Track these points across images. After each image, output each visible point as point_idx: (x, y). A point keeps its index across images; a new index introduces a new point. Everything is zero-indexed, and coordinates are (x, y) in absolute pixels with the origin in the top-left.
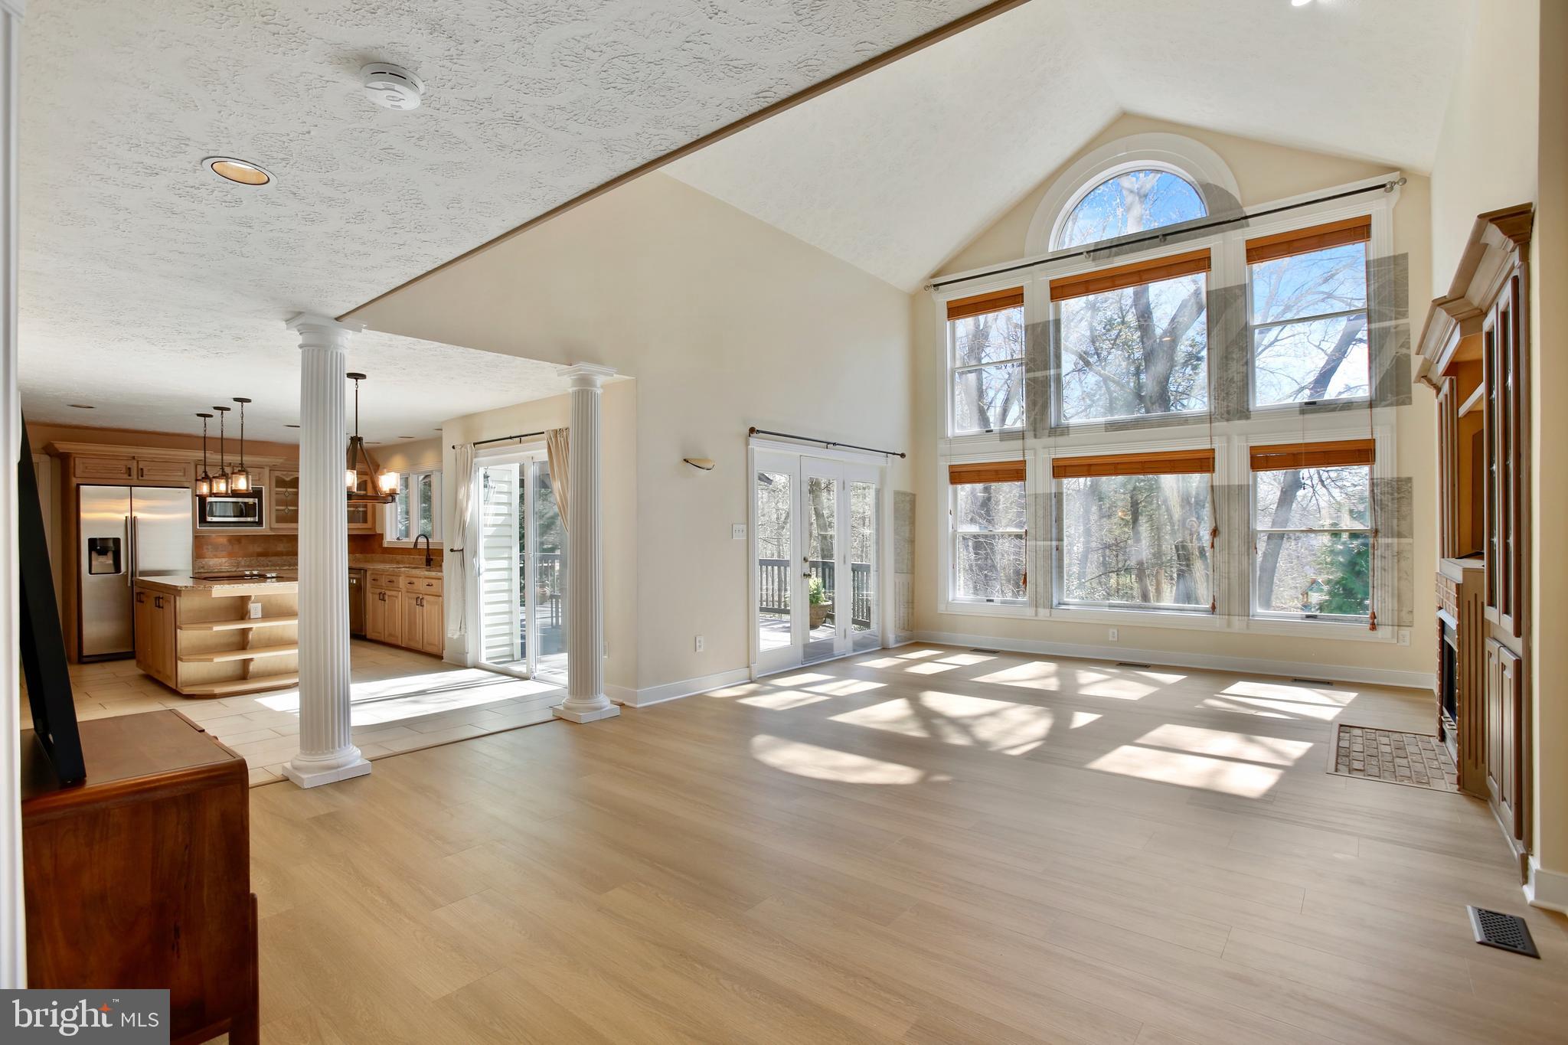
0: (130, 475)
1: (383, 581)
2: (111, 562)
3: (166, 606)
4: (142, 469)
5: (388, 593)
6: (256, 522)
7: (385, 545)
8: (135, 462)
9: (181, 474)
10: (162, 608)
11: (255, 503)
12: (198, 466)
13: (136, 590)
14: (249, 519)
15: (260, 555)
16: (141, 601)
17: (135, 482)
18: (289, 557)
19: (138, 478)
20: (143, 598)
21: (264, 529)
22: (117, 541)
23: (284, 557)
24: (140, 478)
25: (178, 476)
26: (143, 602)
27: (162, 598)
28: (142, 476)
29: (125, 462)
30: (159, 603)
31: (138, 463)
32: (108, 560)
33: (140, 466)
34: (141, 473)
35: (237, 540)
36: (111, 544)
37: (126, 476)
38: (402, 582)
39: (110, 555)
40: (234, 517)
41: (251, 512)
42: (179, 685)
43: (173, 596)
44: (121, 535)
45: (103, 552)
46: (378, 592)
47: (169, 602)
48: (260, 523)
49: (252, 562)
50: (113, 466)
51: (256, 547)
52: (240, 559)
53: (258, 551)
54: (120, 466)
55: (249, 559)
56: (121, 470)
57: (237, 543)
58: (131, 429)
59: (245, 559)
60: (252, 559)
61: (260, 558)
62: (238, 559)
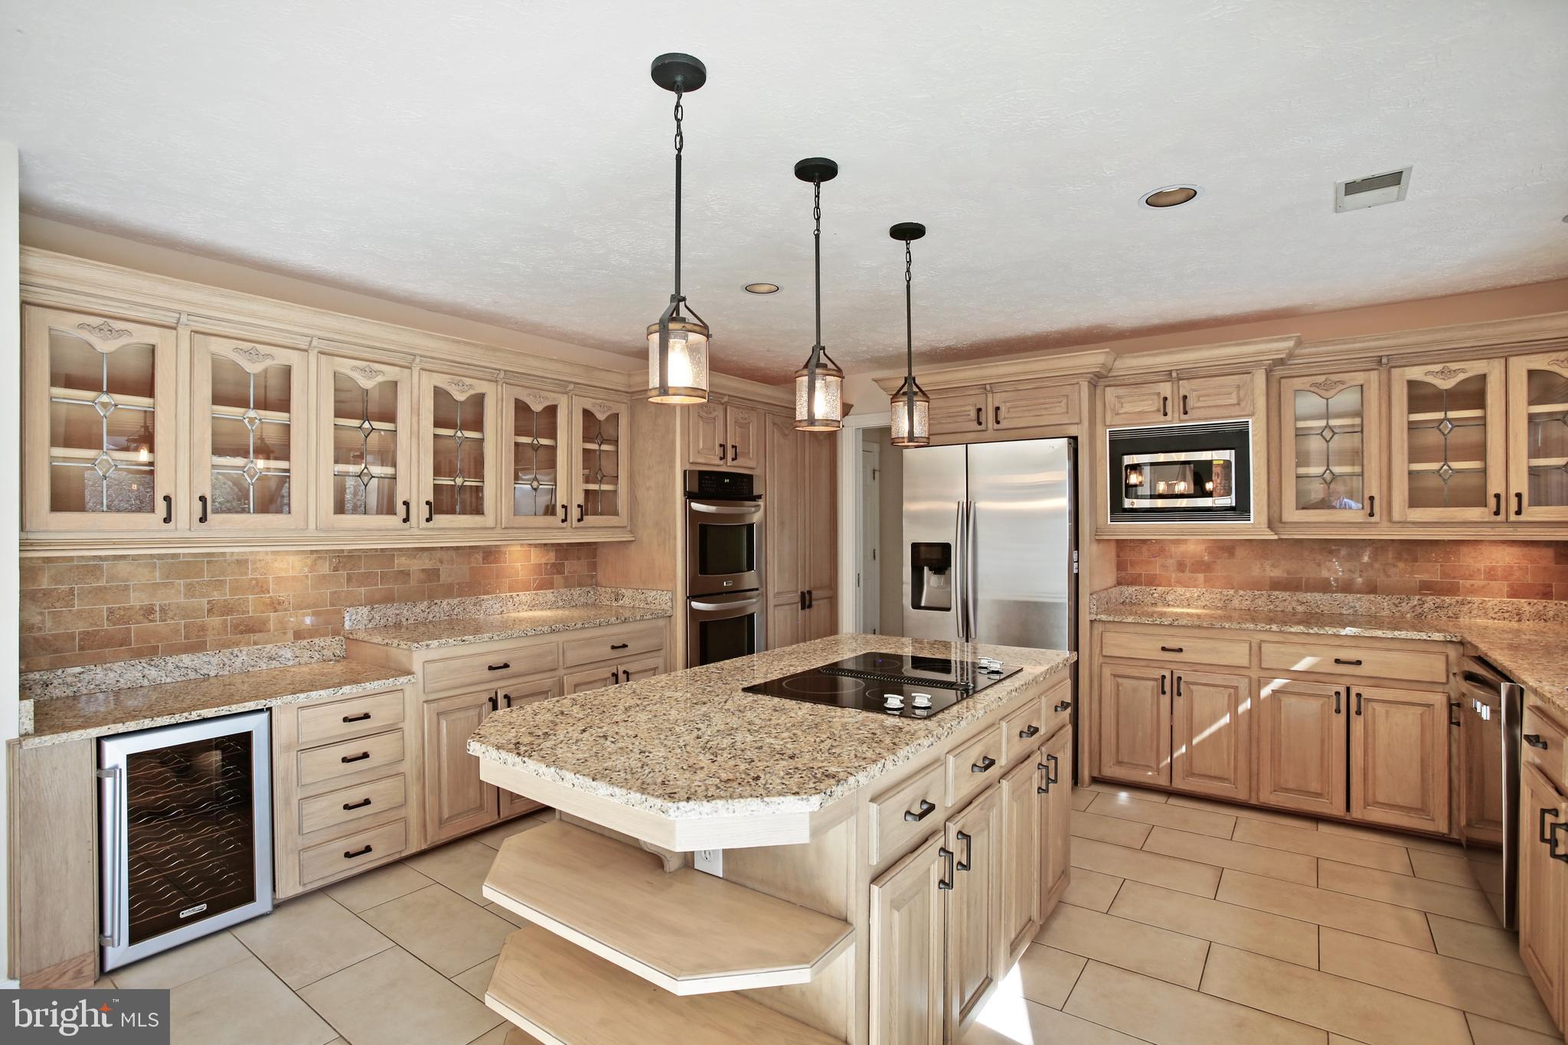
0: (980, 423)
4: (998, 408)
6: (1231, 509)
8: (989, 395)
9: (1061, 409)
11: (1229, 462)
14: (1214, 501)
17: (989, 434)
19: (994, 428)
21: (1254, 528)
22: (946, 547)
24: (996, 426)
25: (1054, 414)
28: (999, 423)
29: (974, 400)
31: (992, 396)
32: (946, 583)
33: (996, 405)
34: (998, 414)
37: (974, 426)
44: (950, 537)
45: (939, 569)
48: (1240, 511)
49: (1259, 602)
50: (960, 409)
51: (1268, 568)
52: (1232, 592)
53: (1272, 574)
54: (967, 408)
55: (1250, 593)
56: (969, 415)
57: (1226, 555)
58: (1029, 333)
59: (1241, 592)
60: (1256, 593)
61: (1277, 593)
62: (1225, 592)
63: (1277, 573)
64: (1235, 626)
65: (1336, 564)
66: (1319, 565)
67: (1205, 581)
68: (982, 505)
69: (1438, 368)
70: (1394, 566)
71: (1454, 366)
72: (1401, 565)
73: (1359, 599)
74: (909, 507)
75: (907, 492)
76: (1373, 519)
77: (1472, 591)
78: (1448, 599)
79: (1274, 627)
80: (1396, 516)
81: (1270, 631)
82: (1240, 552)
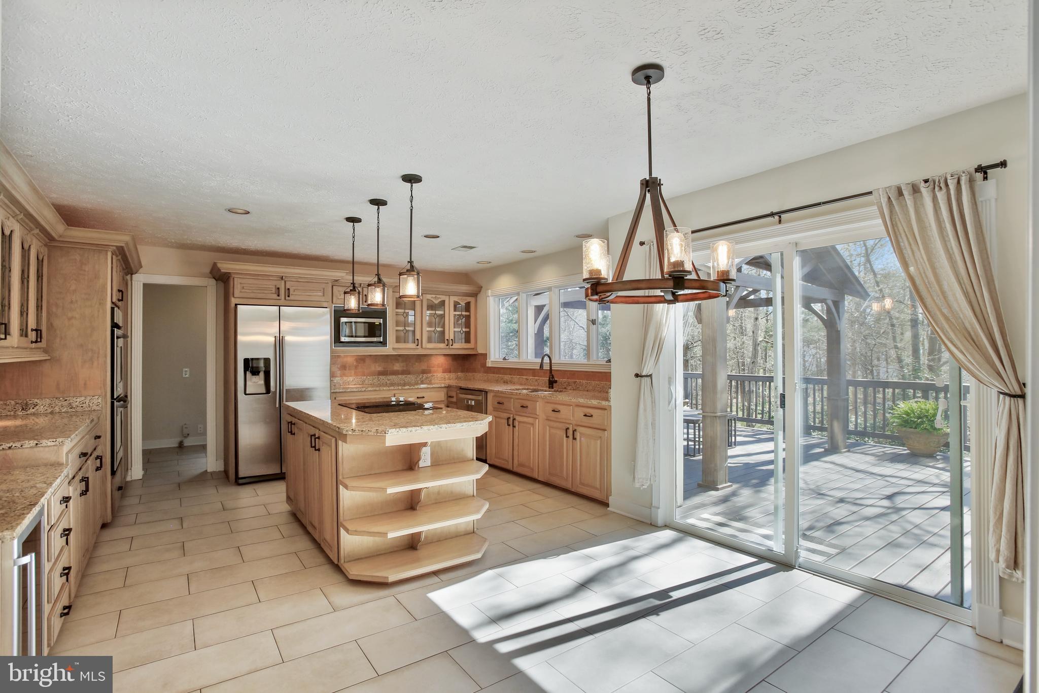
0: (278, 296)
1: (512, 405)
2: (262, 382)
3: (324, 449)
4: (289, 289)
5: (518, 418)
6: (381, 342)
7: (489, 364)
8: (283, 282)
9: (321, 294)
10: (319, 450)
11: (380, 324)
12: (334, 287)
13: (286, 418)
14: (375, 339)
15: (381, 373)
16: (292, 433)
17: (282, 302)
18: (403, 376)
19: (285, 299)
20: (295, 430)
21: (388, 350)
22: (267, 361)
23: (400, 376)
24: (287, 298)
25: (317, 296)
26: (294, 434)
27: (319, 438)
28: (289, 296)
29: (275, 283)
30: (315, 442)
31: (285, 282)
32: (260, 380)
33: (287, 287)
34: (288, 292)
35: (362, 359)
36: (262, 364)
37: (275, 296)
38: (541, 408)
39: (262, 374)
40: (365, 337)
41: (377, 333)
42: (342, 561)
43: (333, 440)
44: (271, 355)
45: (255, 372)
46: (506, 418)
47: (330, 446)
48: (384, 343)
49: (375, 381)
50: (266, 286)
51: (377, 367)
52: (365, 377)
53: (379, 369)
54: (270, 286)
55: (371, 377)
56: (272, 290)
57: (362, 362)
58: (279, 251)
59: (369, 377)
60: (374, 377)
61: (380, 377)
62: (363, 378)
63: (380, 369)
64: (388, 388)
65: (397, 365)
66: (393, 365)
67: (355, 373)
68: (288, 338)
69: (434, 296)
70: (415, 364)
71: (438, 296)
72: (417, 364)
73: (406, 377)
74: (240, 338)
75: (240, 329)
76: (418, 347)
77: (434, 372)
78: (429, 375)
79: (400, 388)
80: (424, 346)
81: (399, 389)
82: (368, 361)
